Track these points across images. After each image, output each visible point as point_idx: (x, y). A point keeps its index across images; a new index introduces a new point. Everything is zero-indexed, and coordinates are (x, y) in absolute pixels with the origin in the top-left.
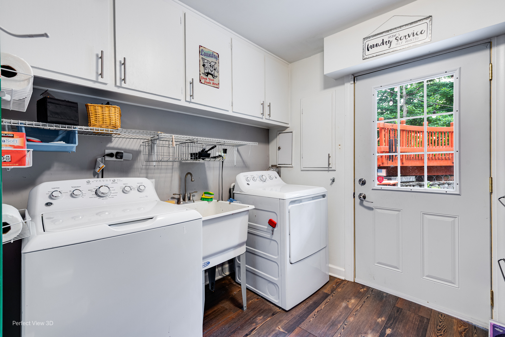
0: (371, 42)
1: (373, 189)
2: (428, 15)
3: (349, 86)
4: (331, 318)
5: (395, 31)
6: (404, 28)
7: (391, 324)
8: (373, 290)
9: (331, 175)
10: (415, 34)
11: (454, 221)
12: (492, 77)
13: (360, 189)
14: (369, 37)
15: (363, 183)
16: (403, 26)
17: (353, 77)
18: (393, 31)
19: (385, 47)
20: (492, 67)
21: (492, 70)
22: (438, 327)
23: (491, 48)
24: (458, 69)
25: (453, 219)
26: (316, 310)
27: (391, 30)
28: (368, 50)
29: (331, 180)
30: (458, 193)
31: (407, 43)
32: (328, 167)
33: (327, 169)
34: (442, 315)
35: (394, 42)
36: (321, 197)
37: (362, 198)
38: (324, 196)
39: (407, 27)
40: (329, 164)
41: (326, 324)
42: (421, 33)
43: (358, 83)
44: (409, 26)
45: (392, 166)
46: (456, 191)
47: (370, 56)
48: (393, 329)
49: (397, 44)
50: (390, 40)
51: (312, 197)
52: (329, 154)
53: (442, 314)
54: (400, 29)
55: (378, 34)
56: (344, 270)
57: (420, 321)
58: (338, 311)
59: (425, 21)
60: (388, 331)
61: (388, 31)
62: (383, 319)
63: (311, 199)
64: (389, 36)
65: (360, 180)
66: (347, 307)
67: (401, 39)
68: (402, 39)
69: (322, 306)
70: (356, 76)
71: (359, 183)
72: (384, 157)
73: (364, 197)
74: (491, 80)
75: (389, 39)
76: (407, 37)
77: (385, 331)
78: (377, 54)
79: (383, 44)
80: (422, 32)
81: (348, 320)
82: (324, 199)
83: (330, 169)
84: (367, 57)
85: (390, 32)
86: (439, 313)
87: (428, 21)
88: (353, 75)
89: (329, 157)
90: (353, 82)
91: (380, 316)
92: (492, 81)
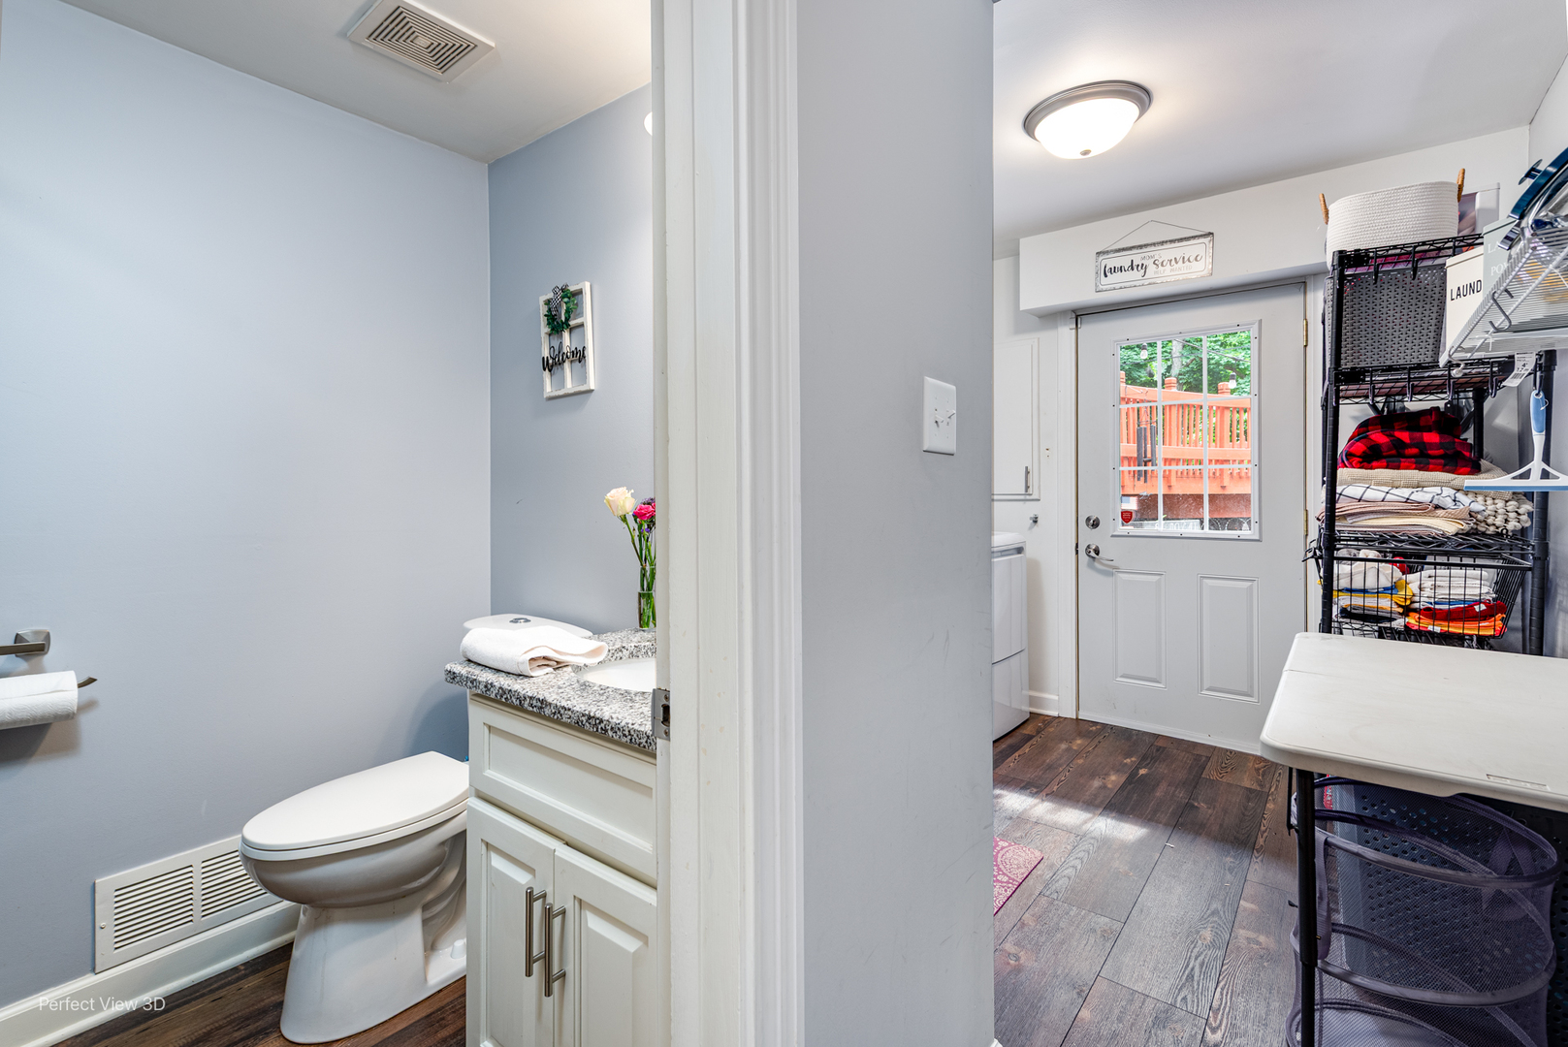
0: (1112, 262)
1: (1112, 536)
2: (1208, 231)
3: (1066, 332)
4: (1044, 761)
5: (1153, 248)
6: (1168, 246)
7: (1148, 764)
8: (1112, 727)
9: (1032, 509)
10: (1186, 259)
11: (1251, 587)
12: (1307, 341)
13: (1089, 537)
14: (1107, 252)
15: (1096, 524)
16: (1166, 242)
17: (1074, 316)
18: (1149, 249)
19: (1136, 275)
20: (1307, 325)
21: (1307, 331)
22: (1224, 765)
23: (1305, 293)
24: (1257, 324)
25: (1250, 583)
26: (1017, 754)
27: (1146, 246)
28: (1106, 276)
29: (1031, 518)
30: (1257, 538)
31: (1173, 273)
32: (1024, 492)
33: (1022, 497)
34: (1231, 753)
35: (1151, 268)
36: (1015, 551)
37: (1093, 554)
38: (1020, 550)
39: (1173, 245)
40: (1027, 487)
41: (1038, 767)
42: (1196, 259)
43: (1084, 329)
44: (1177, 244)
45: (1145, 494)
46: (1254, 534)
47: (1108, 287)
48: (1150, 769)
49: (1156, 273)
50: (1145, 262)
51: (1001, 551)
52: (1027, 468)
53: (1231, 751)
54: (1161, 247)
55: (1124, 249)
56: (1056, 698)
57: (1195, 760)
58: (1055, 754)
59: (1202, 240)
60: (1142, 772)
61: (1141, 247)
62: (1133, 759)
63: (999, 554)
64: (1143, 255)
65: (1088, 519)
66: (1069, 750)
67: (1162, 265)
68: (1164, 264)
69: (1026, 749)
70: (1079, 315)
71: (1088, 525)
72: (1126, 474)
73: (1097, 552)
74: (1306, 346)
75: (1143, 262)
76: (1173, 262)
77: (1138, 771)
78: (1123, 285)
79: (1133, 269)
80: (1198, 258)
81: (1074, 762)
82: (1020, 555)
83: (1028, 497)
84: (1104, 288)
85: (1144, 250)
86: (1227, 750)
87: (1206, 240)
88: (1074, 311)
89: (1027, 473)
90: (1074, 326)
91: (1128, 755)
92: (1308, 348)
